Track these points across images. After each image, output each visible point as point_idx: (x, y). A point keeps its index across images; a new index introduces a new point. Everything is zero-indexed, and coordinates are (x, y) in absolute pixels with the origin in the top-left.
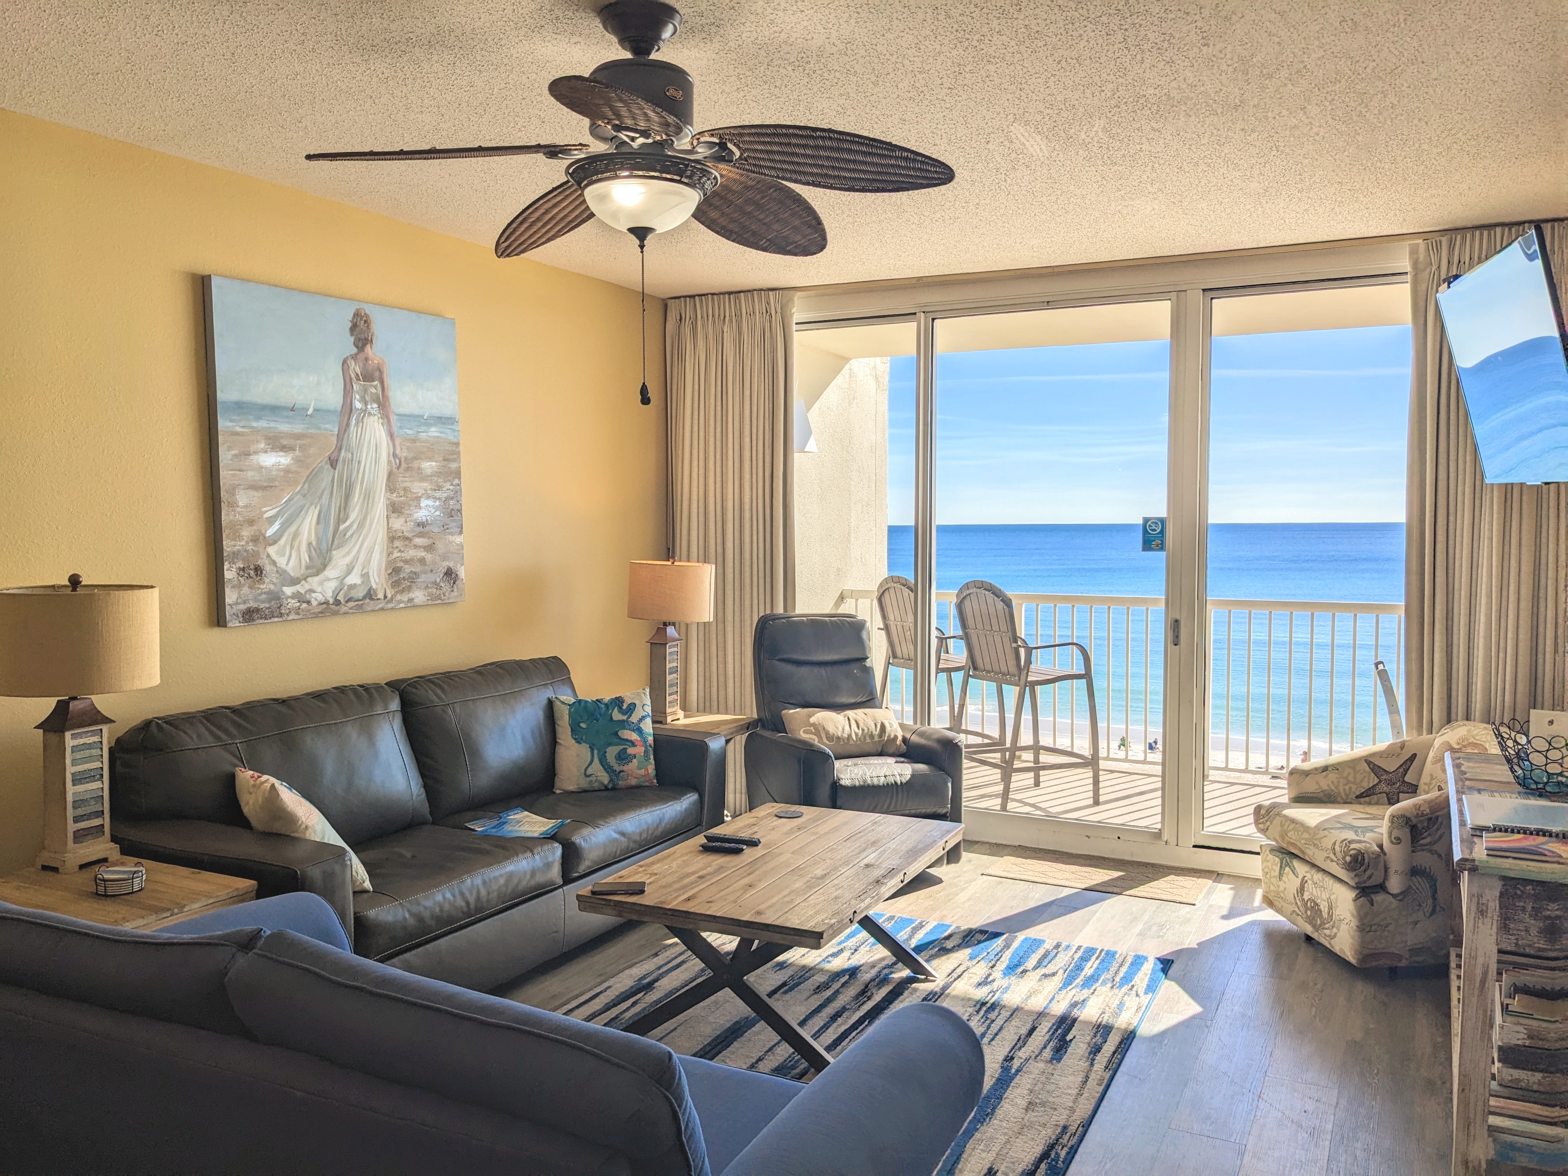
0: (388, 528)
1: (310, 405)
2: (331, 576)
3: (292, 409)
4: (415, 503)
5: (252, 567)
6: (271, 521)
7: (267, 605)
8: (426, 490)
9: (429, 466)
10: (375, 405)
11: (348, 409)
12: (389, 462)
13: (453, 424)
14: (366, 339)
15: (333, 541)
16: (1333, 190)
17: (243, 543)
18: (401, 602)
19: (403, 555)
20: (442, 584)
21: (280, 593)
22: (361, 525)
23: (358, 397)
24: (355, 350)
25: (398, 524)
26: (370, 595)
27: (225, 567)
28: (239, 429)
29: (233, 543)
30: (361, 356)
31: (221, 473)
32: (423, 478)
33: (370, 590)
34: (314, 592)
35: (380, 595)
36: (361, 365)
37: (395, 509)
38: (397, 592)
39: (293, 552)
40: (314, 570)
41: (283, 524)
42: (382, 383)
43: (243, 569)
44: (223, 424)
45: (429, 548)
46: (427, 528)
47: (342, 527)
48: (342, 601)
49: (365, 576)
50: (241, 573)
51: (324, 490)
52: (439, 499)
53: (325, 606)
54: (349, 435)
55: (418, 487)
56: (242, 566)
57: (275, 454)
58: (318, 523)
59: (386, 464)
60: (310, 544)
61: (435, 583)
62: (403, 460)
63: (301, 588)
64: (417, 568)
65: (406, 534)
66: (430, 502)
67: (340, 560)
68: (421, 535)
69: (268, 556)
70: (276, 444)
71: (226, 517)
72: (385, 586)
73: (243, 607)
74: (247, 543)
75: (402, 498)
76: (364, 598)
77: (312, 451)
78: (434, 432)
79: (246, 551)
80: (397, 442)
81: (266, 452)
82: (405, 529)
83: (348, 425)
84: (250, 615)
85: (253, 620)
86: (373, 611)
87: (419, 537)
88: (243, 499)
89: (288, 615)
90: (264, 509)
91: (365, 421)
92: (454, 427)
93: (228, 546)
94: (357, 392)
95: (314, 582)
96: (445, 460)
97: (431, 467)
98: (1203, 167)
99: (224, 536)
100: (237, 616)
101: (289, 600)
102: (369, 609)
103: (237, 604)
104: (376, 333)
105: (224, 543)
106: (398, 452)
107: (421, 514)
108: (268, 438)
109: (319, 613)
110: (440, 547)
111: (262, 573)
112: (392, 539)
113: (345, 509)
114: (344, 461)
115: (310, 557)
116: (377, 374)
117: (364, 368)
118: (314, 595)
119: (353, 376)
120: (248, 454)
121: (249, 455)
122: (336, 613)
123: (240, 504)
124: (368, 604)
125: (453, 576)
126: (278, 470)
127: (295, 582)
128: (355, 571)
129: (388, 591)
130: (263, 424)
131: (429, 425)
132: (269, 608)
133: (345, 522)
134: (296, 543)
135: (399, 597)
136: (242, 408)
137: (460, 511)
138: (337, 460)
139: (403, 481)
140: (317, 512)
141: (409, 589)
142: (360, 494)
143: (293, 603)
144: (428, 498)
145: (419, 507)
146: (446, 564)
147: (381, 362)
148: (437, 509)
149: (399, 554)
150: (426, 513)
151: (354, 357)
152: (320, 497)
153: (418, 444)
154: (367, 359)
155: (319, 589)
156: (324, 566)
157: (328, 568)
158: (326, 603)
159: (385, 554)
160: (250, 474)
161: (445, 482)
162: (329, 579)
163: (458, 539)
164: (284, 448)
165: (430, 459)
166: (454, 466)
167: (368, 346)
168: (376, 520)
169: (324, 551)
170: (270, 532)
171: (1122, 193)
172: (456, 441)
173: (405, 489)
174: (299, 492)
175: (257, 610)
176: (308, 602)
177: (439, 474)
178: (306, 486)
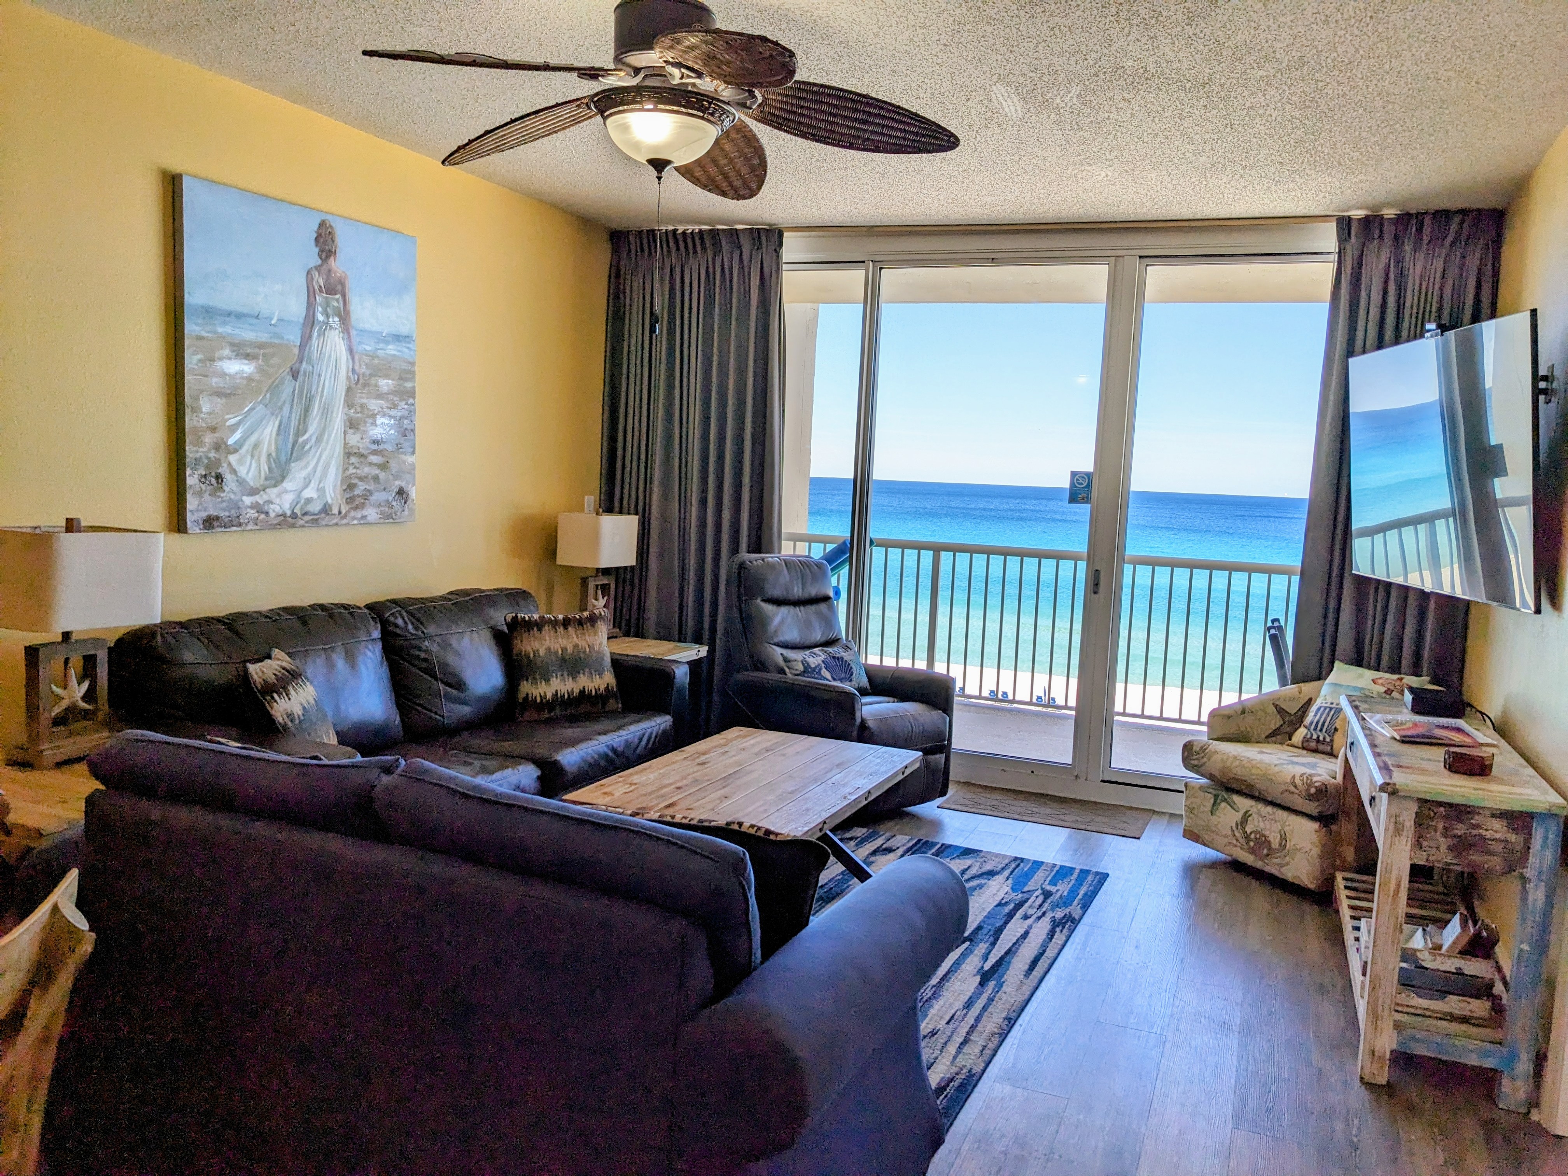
0: (345, 444)
1: (274, 314)
2: (289, 488)
3: (257, 317)
4: (371, 421)
5: (213, 474)
6: (233, 429)
7: (227, 514)
8: (382, 408)
9: (385, 384)
10: (337, 319)
11: (310, 321)
12: (348, 378)
13: (409, 343)
14: (330, 251)
15: (292, 453)
16: (1273, 169)
17: (205, 450)
18: (354, 518)
19: (358, 471)
20: (394, 503)
21: (240, 503)
22: (319, 440)
23: (320, 309)
24: (320, 262)
25: (354, 439)
26: (326, 510)
27: (187, 474)
28: (204, 334)
29: (195, 449)
30: (324, 269)
31: (186, 378)
32: (380, 396)
33: (325, 505)
34: (272, 503)
35: (335, 511)
36: (325, 277)
37: (352, 424)
38: (351, 508)
39: (253, 462)
40: (273, 482)
41: (244, 432)
42: (344, 296)
43: (205, 476)
44: (191, 328)
45: (384, 467)
46: (381, 447)
47: (301, 440)
48: (299, 515)
49: (321, 490)
50: (203, 480)
51: (284, 402)
52: (394, 417)
53: (282, 518)
54: (310, 348)
55: (374, 405)
56: (204, 473)
57: (239, 361)
58: (278, 434)
59: (345, 378)
60: (269, 455)
61: (387, 501)
62: (361, 377)
63: (259, 499)
64: (371, 486)
65: (363, 451)
66: (386, 420)
67: (298, 473)
68: (375, 452)
69: (230, 464)
70: (241, 351)
71: (190, 421)
72: (340, 501)
73: (204, 515)
74: (209, 450)
75: (359, 415)
76: (320, 512)
77: (275, 361)
78: (391, 349)
79: (208, 458)
80: (356, 357)
81: (230, 359)
82: (361, 446)
83: (310, 337)
84: (209, 523)
85: (213, 528)
86: (327, 525)
87: (374, 454)
88: (206, 405)
89: (246, 524)
90: (227, 417)
91: (326, 332)
92: (410, 346)
93: (191, 452)
94: (320, 305)
95: (273, 492)
96: (401, 378)
97: (388, 385)
98: (1161, 138)
99: (187, 440)
100: (198, 523)
101: (249, 510)
102: (324, 523)
103: (198, 511)
104: (339, 244)
105: (187, 448)
106: (356, 368)
107: (377, 432)
108: (232, 345)
109: (276, 524)
110: (393, 465)
111: (222, 481)
112: (348, 454)
113: (305, 419)
114: (305, 373)
115: (269, 468)
116: (339, 287)
117: (327, 281)
118: (272, 506)
119: (316, 288)
120: (212, 360)
121: (214, 360)
122: (293, 526)
123: (204, 410)
124: (323, 519)
125: (405, 496)
126: (243, 378)
127: (254, 492)
128: (312, 485)
129: (342, 507)
130: (227, 330)
131: (387, 343)
132: (229, 517)
133: (303, 435)
134: (256, 453)
135: (352, 514)
136: (209, 312)
137: (413, 430)
138: (298, 372)
139: (361, 398)
140: (277, 423)
141: (361, 506)
142: (319, 406)
143: (252, 513)
144: (384, 415)
145: (374, 424)
146: (397, 483)
147: (343, 275)
148: (391, 427)
149: (354, 471)
150: (381, 431)
151: (318, 268)
152: (281, 408)
153: (376, 361)
154: (330, 271)
155: (278, 501)
156: (283, 478)
157: (286, 480)
158: (284, 515)
159: (341, 470)
160: (214, 380)
161: (401, 401)
162: (286, 492)
163: (410, 459)
164: (247, 356)
165: (387, 377)
166: (409, 385)
167: (332, 258)
168: (333, 435)
169: (283, 463)
170: (231, 441)
171: (1082, 157)
172: (411, 360)
173: (362, 406)
174: (261, 402)
175: (217, 518)
176: (267, 513)
177: (394, 393)
178: (268, 396)
